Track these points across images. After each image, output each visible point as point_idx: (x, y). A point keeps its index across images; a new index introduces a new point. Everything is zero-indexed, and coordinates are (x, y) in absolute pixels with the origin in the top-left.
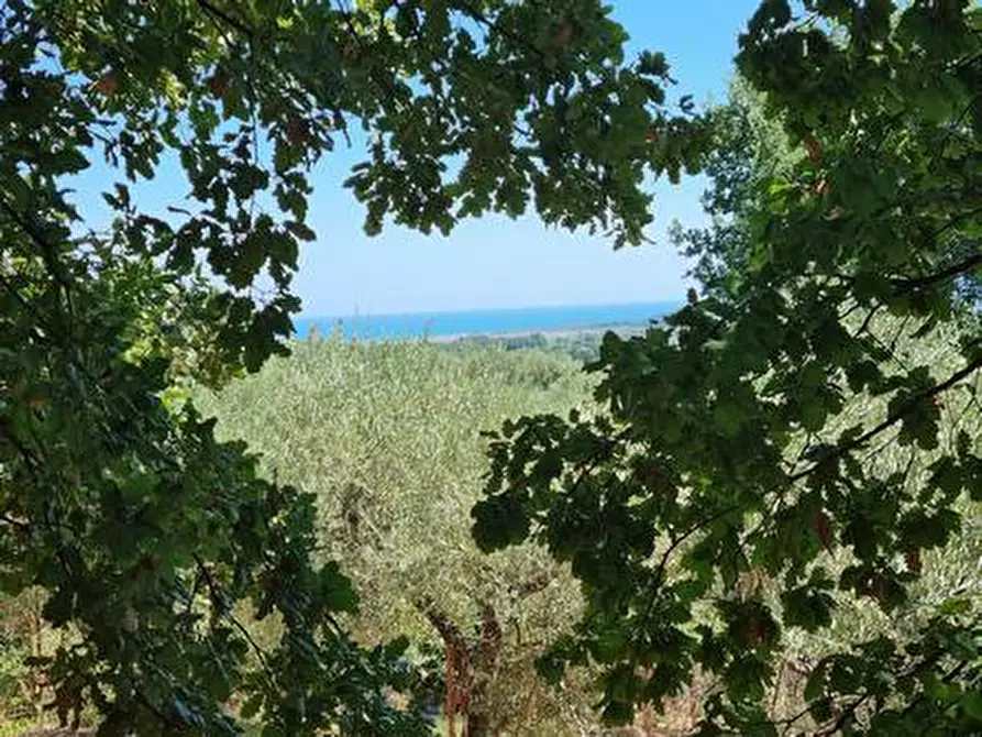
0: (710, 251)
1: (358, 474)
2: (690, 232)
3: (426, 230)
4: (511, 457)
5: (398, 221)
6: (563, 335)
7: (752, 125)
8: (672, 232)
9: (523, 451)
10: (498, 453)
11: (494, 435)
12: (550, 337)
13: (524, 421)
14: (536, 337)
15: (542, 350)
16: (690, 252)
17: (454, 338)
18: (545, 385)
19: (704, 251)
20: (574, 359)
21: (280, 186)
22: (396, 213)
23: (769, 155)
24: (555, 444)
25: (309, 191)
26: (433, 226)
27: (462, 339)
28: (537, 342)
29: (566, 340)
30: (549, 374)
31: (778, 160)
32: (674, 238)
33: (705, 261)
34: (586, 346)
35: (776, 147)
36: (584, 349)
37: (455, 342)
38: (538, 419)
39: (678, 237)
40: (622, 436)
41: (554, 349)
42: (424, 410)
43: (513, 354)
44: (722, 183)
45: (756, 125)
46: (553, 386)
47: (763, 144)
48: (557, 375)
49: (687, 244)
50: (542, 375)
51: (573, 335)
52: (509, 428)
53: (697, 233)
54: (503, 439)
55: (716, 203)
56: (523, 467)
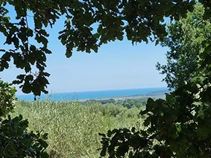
0: (169, 72)
1: (54, 147)
2: (163, 66)
3: (88, 51)
4: (110, 144)
5: (78, 50)
6: (120, 99)
7: (183, 30)
8: (157, 66)
9: (114, 142)
10: (105, 142)
11: (104, 135)
12: (116, 99)
13: (115, 130)
14: (112, 100)
15: (113, 104)
16: (163, 73)
17: (85, 100)
18: (115, 116)
19: (168, 72)
20: (124, 106)
21: (37, 35)
22: (77, 47)
23: (189, 40)
24: (126, 140)
25: (48, 35)
26: (91, 50)
27: (88, 100)
28: (112, 101)
29: (121, 101)
30: (116, 112)
31: (192, 41)
32: (157, 68)
33: (168, 75)
34: (128, 102)
35: (191, 37)
36: (127, 103)
37: (85, 102)
38: (120, 130)
39: (159, 68)
40: (151, 138)
41: (118, 103)
42: (76, 125)
43: (104, 105)
44: (173, 49)
45: (185, 30)
46: (118, 116)
47: (187, 36)
48: (119, 112)
49: (162, 70)
50: (114, 112)
51: (124, 99)
52: (110, 133)
53: (165, 66)
54: (107, 137)
55: (171, 56)
56: (114, 149)
